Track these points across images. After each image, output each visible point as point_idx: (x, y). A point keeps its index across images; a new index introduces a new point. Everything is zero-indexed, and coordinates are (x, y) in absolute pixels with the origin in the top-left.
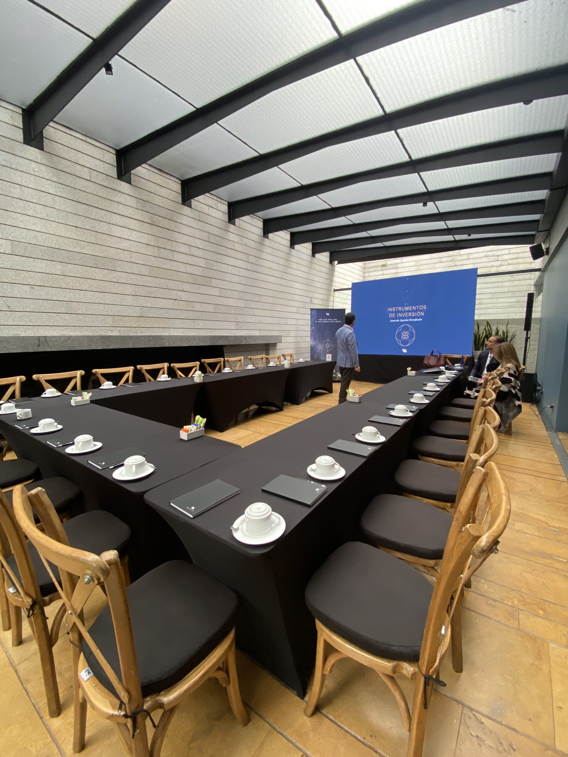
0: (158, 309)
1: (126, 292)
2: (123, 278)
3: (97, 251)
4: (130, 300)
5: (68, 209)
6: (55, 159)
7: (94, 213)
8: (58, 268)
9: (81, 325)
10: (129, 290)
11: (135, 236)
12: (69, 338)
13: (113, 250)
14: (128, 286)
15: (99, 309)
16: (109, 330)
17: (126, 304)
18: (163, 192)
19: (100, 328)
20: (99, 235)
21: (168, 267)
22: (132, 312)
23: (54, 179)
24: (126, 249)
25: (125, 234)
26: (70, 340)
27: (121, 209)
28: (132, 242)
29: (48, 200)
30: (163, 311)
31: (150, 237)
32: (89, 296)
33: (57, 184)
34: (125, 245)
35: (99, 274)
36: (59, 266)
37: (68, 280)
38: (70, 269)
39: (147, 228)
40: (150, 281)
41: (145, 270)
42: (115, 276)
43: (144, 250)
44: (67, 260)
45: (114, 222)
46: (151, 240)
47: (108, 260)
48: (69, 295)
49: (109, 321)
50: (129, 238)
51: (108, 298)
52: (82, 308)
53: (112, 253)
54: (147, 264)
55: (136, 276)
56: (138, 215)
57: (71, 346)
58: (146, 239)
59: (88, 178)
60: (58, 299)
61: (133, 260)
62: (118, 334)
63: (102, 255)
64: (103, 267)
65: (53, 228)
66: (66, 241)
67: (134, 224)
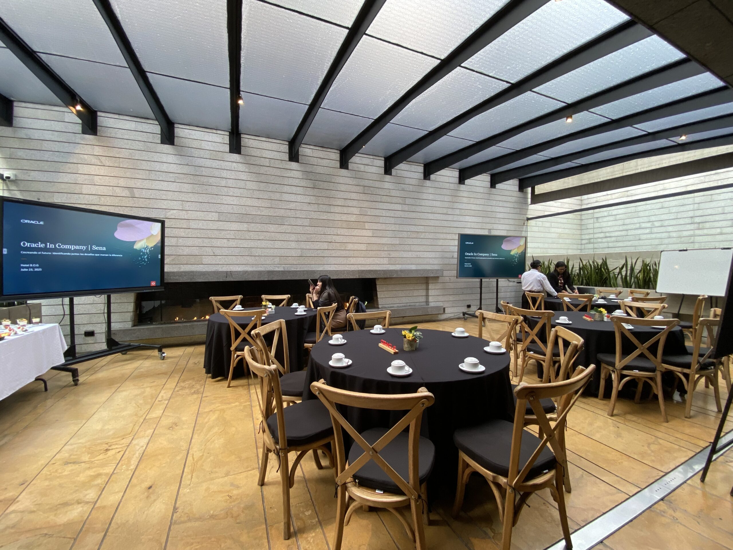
0: (315, 250)
1: (291, 239)
2: (289, 229)
3: (271, 212)
4: (293, 245)
5: (254, 188)
6: (248, 158)
7: (272, 187)
8: (245, 226)
9: (257, 263)
10: (293, 237)
11: (299, 198)
12: (246, 272)
13: (283, 211)
14: (293, 235)
15: (271, 252)
16: (276, 267)
17: (290, 248)
18: (325, 162)
19: (270, 266)
20: (273, 202)
21: (325, 218)
22: (293, 253)
23: (247, 170)
24: (293, 208)
25: (293, 198)
26: (246, 274)
27: (291, 181)
28: (297, 203)
29: (241, 184)
30: (319, 251)
31: (312, 197)
32: (264, 244)
33: (248, 173)
34: (292, 206)
35: (272, 228)
36: (245, 225)
37: (251, 234)
38: (252, 227)
39: (310, 192)
40: (310, 230)
41: (306, 222)
42: (283, 228)
43: (306, 207)
44: (251, 221)
45: (285, 191)
46: (313, 199)
47: (279, 218)
48: (251, 244)
49: (277, 260)
50: (295, 201)
51: (278, 244)
52: (259, 252)
53: (282, 213)
54: (309, 217)
55: (298, 227)
56: (303, 183)
57: (247, 278)
58: (308, 199)
59: (268, 165)
60: (244, 247)
61: (297, 216)
62: (282, 269)
63: (275, 215)
64: (275, 223)
65: (243, 201)
66: (251, 208)
67: (300, 190)
